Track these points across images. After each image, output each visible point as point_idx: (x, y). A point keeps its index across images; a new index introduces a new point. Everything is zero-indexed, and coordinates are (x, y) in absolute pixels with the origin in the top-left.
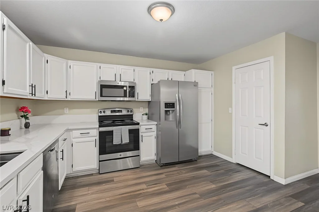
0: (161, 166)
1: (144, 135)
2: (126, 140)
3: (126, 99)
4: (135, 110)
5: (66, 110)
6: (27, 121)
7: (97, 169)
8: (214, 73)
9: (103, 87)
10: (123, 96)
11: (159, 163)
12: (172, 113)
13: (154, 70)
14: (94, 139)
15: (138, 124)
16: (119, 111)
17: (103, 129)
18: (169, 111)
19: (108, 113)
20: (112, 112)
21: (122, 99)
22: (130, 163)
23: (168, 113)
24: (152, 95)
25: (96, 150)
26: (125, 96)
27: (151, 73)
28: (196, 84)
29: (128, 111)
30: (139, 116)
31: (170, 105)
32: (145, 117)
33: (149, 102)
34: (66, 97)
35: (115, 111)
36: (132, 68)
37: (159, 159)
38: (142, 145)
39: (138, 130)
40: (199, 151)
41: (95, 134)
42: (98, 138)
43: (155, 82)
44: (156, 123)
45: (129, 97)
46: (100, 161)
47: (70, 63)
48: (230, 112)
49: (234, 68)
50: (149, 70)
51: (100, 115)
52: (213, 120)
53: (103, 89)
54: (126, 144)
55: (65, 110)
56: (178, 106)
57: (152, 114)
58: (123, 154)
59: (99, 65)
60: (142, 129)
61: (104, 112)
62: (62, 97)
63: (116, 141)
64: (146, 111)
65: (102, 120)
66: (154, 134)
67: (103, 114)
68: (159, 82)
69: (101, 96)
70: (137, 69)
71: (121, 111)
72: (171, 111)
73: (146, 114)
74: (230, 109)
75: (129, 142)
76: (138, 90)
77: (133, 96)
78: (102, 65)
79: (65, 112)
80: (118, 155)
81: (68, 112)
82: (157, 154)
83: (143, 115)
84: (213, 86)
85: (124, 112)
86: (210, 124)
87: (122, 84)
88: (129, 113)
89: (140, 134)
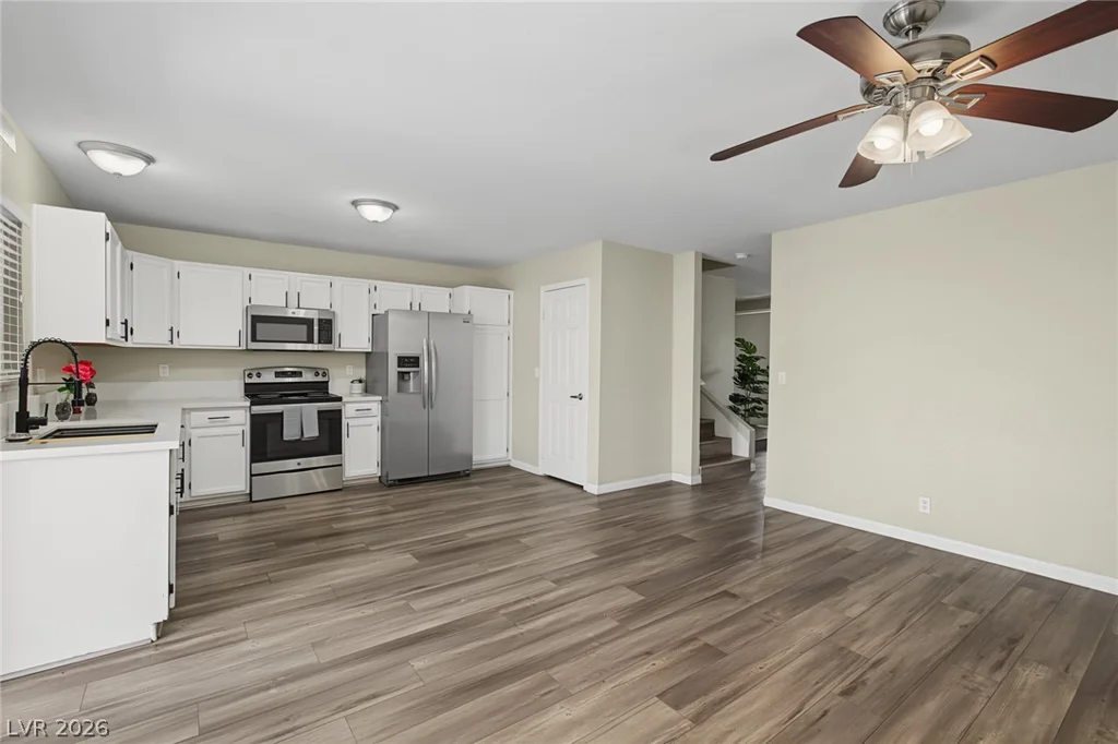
0: (390, 486)
1: (351, 422)
2: (312, 431)
3: (309, 347)
4: (333, 372)
5: (164, 371)
6: (91, 390)
7: (246, 495)
8: (515, 294)
9: (256, 320)
10: (305, 340)
11: (384, 480)
12: (414, 377)
13: (378, 283)
14: (239, 430)
15: (339, 399)
16: (294, 374)
17: (259, 409)
18: (409, 373)
19: (268, 377)
20: (278, 375)
21: (300, 347)
22: (319, 481)
23: (406, 377)
24: (374, 340)
25: (243, 453)
26: (310, 341)
27: (372, 290)
28: (467, 319)
29: (317, 374)
30: (342, 383)
31: (409, 362)
32: (358, 387)
33: (367, 353)
34: (172, 341)
35: (285, 374)
36: (327, 279)
37: (384, 474)
38: (347, 443)
39: (339, 412)
40: (474, 458)
41: (240, 419)
42: (247, 428)
43: (380, 311)
44: (380, 398)
45: (319, 342)
46: (252, 475)
47: (179, 265)
48: (537, 376)
49: (543, 289)
50: (365, 284)
51: (248, 381)
52: (511, 394)
53: (259, 325)
54: (312, 441)
55: (161, 370)
56: (426, 364)
57: (374, 381)
58: (305, 462)
59: (247, 271)
60: (348, 411)
61: (259, 375)
62: (161, 340)
63: (290, 433)
64: (362, 374)
65: (255, 393)
66: (377, 421)
67: (255, 380)
68: (387, 312)
69: (254, 339)
70: (338, 281)
71: (300, 374)
72: (411, 374)
73: (360, 381)
74: (536, 369)
75: (317, 434)
76: (340, 328)
77: (329, 341)
78: (255, 273)
79: (161, 375)
80: (292, 464)
81: (167, 375)
82: (383, 464)
83: (352, 382)
84: (512, 321)
85: (308, 377)
86: (505, 401)
87: (301, 314)
88: (320, 379)
89: (344, 422)
